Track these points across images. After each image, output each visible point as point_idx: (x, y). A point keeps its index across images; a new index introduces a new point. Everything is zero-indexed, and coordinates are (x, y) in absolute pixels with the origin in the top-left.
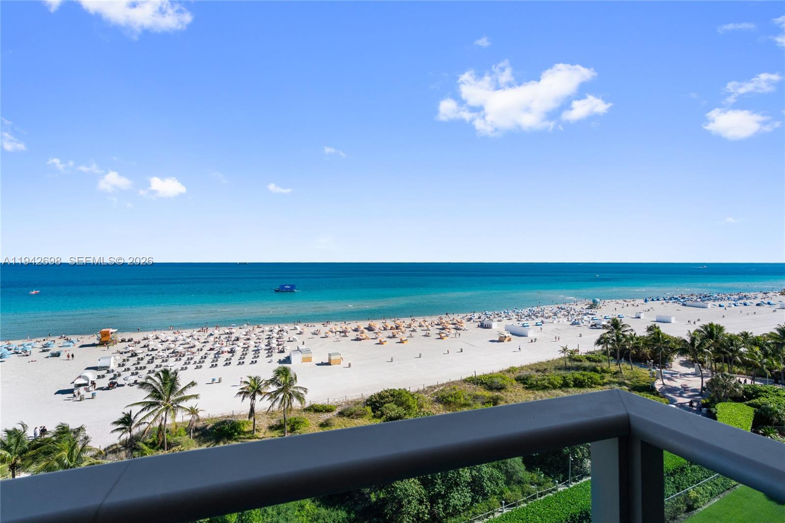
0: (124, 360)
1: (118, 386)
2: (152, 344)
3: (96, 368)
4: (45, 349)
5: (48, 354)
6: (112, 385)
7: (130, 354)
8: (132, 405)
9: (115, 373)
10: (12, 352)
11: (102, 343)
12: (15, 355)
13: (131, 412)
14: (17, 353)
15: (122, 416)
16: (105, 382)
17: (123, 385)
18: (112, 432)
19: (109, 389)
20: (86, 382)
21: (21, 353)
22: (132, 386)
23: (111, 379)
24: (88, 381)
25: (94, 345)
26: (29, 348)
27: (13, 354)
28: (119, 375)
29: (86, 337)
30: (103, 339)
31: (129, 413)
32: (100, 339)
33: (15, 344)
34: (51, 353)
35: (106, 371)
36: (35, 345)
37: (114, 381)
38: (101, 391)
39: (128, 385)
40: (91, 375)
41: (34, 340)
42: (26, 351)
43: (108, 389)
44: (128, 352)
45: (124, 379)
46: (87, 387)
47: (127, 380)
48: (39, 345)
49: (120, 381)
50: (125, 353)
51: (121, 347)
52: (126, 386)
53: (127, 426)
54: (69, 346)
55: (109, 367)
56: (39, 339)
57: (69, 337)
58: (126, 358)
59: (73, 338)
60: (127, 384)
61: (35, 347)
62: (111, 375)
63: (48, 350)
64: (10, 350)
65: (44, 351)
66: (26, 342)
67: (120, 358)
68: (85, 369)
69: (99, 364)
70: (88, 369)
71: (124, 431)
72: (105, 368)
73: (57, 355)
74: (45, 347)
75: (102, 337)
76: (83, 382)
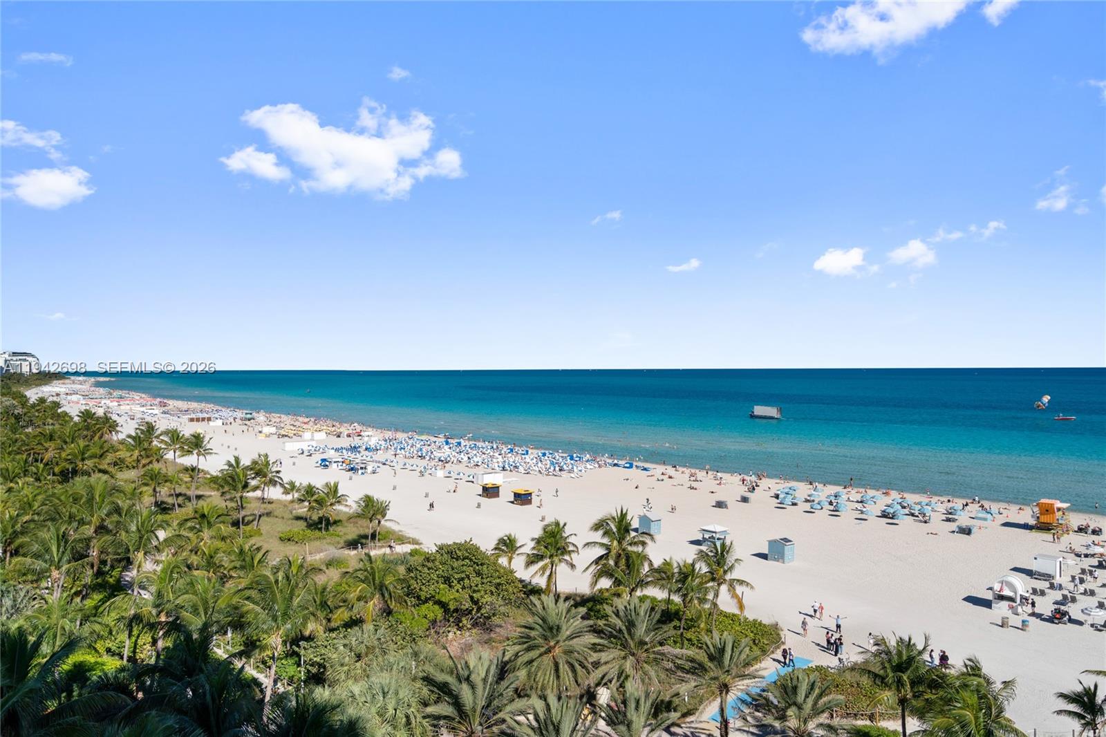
0: (1083, 571)
1: (1071, 621)
3: (1029, 573)
4: (950, 516)
5: (953, 526)
6: (1058, 616)
7: (1095, 562)
8: (1099, 673)
9: (1066, 592)
10: (906, 511)
11: (1043, 527)
12: (910, 517)
13: (1096, 686)
14: (913, 515)
15: (1079, 689)
16: (1046, 606)
17: (1080, 623)
18: (1060, 712)
19: (1053, 622)
20: (1011, 594)
21: (917, 516)
22: (1101, 630)
23: (1056, 603)
24: (1016, 593)
25: (1026, 527)
26: (928, 510)
27: (906, 515)
28: (1074, 600)
29: (1014, 508)
30: (1044, 519)
31: (1092, 688)
32: (1038, 517)
33: (911, 498)
34: (958, 526)
35: (1047, 584)
36: (937, 506)
37: (1062, 608)
38: (1038, 620)
39: (1092, 625)
40: (1022, 585)
41: (935, 499)
42: (925, 514)
43: (1051, 620)
44: (1093, 556)
45: (1082, 611)
46: (1014, 604)
47: (1089, 615)
48: (942, 508)
49: (1074, 610)
50: (1086, 556)
51: (1079, 541)
52: (1087, 627)
53: (1089, 714)
54: (985, 519)
55: (1049, 576)
56: (942, 499)
57: (986, 504)
58: (1087, 568)
59: (995, 507)
60: (1089, 623)
61: (936, 511)
62: (1058, 596)
63: (954, 520)
64: (904, 507)
65: (948, 520)
66: (924, 499)
67: (1074, 565)
68: (1011, 570)
69: (1035, 566)
70: (1016, 569)
71: (1083, 722)
72: (1047, 577)
73: (967, 531)
74: (950, 513)
75: (1041, 514)
76: (1007, 592)
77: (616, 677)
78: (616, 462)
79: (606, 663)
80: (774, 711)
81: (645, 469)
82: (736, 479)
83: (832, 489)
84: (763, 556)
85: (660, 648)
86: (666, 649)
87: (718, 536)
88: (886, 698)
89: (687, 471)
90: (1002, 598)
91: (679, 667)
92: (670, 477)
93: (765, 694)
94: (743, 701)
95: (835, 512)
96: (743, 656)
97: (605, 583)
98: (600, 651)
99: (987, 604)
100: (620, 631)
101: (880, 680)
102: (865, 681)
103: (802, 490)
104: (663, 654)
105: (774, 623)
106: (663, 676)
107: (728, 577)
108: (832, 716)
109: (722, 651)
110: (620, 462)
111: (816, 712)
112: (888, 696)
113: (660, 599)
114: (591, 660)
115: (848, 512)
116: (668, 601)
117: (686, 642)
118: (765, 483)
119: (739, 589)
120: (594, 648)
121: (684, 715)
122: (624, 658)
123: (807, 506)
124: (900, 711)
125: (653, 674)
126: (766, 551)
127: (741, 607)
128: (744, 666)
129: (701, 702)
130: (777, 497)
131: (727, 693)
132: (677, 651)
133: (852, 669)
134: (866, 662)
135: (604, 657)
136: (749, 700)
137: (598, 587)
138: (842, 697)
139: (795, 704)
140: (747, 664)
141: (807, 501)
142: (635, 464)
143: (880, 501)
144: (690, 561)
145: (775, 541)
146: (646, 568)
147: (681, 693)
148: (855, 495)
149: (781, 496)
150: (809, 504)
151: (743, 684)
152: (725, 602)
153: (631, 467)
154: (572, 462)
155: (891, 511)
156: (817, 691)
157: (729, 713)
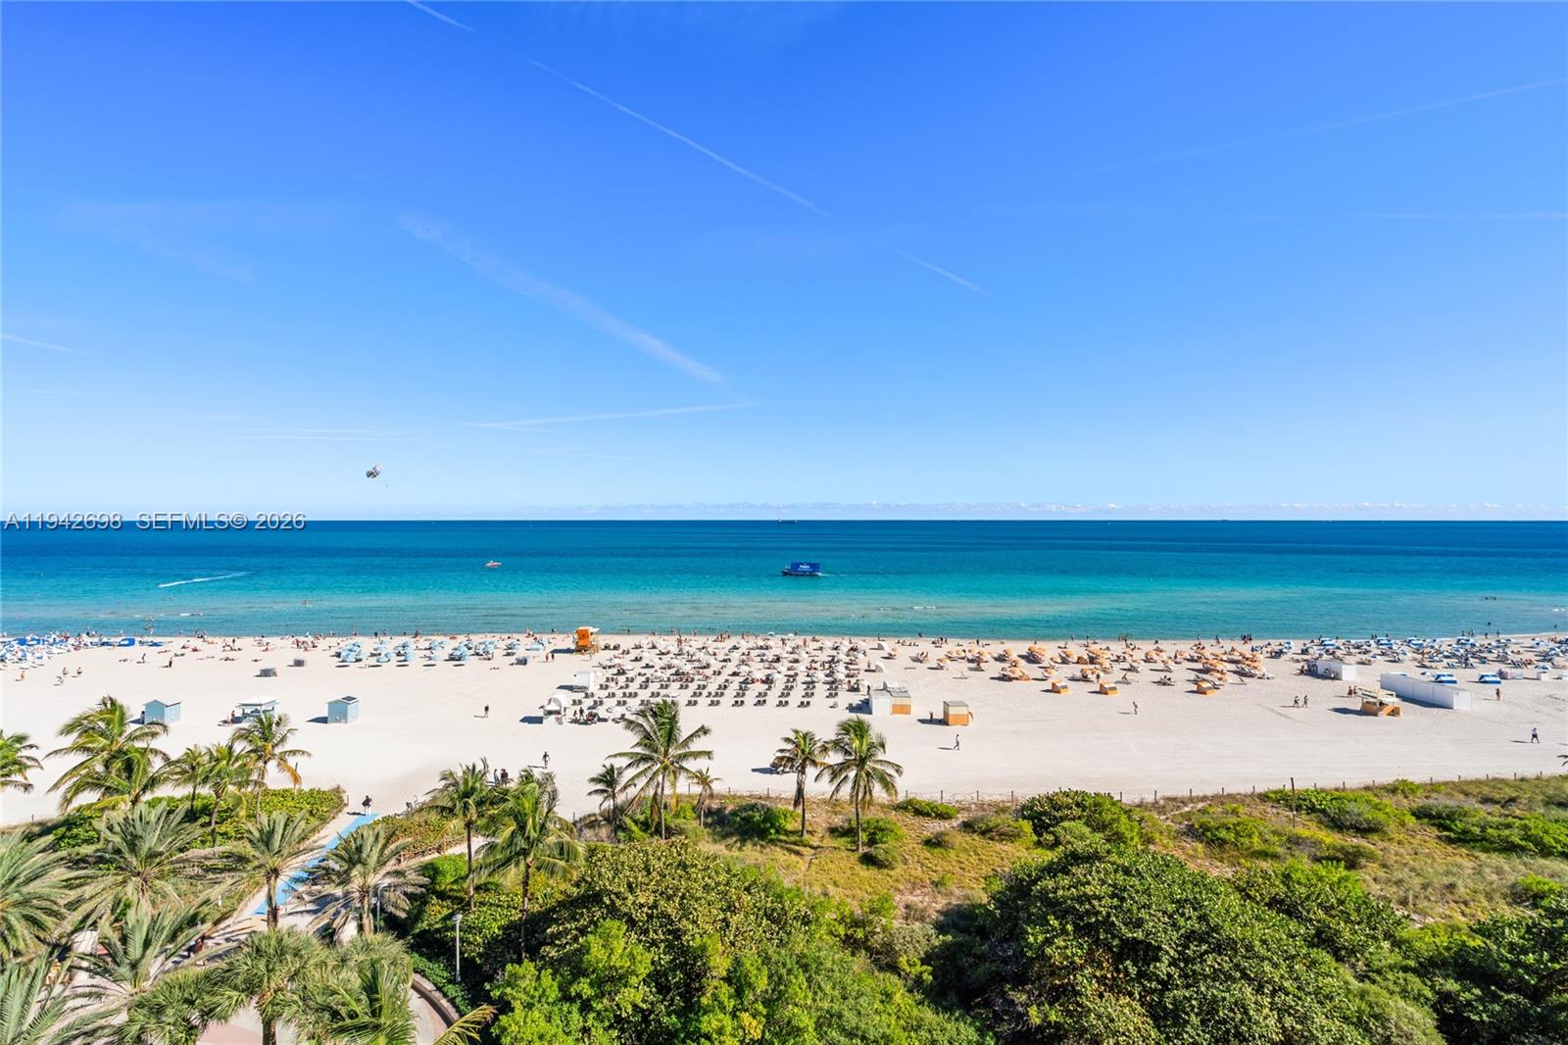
0: (608, 680)
1: (600, 720)
2: (649, 656)
3: (570, 688)
4: (510, 651)
5: (513, 659)
6: (592, 718)
7: (615, 671)
8: (615, 756)
9: (595, 698)
10: (472, 652)
11: (580, 649)
12: (476, 656)
13: (614, 766)
14: (478, 654)
15: (602, 771)
16: (582, 712)
17: (605, 720)
18: (590, 794)
19: (587, 724)
20: (557, 708)
21: (482, 655)
22: (618, 722)
23: (590, 708)
24: (561, 707)
25: (568, 651)
26: (491, 649)
27: (472, 655)
28: (601, 703)
29: (560, 637)
30: (581, 643)
31: (612, 768)
32: (577, 642)
33: (476, 639)
34: (516, 659)
35: (583, 695)
36: (497, 642)
37: (594, 711)
38: (577, 725)
39: (613, 720)
40: (565, 698)
41: (498, 636)
42: (488, 652)
43: (585, 723)
44: (614, 666)
45: (607, 710)
46: (559, 716)
47: (611, 712)
48: (503, 645)
49: (601, 712)
50: (610, 667)
51: (603, 657)
52: (610, 722)
53: (610, 788)
54: (538, 649)
55: (585, 688)
56: (503, 636)
57: (538, 636)
58: (611, 676)
59: (545, 638)
60: (611, 718)
61: (498, 648)
62: (589, 702)
63: (513, 654)
64: (470, 649)
65: (508, 654)
66: (488, 638)
67: (602, 676)
68: (557, 688)
69: (574, 682)
70: (561, 687)
71: (606, 795)
72: (582, 689)
73: (523, 662)
74: (510, 649)
75: (579, 639)
76: (553, 707)
77: (109, 911)
78: (105, 640)
79: (91, 898)
80: (334, 877)
81: (155, 645)
82: (289, 641)
83: (400, 640)
84: (324, 720)
85: (182, 855)
86: (189, 854)
87: (263, 708)
88: (452, 826)
89: (219, 641)
90: (550, 713)
91: (208, 870)
92: (195, 650)
93: (323, 864)
94: (297, 880)
95: (403, 664)
96: (298, 832)
97: (89, 797)
98: (78, 886)
99: (539, 720)
100: (118, 851)
101: (448, 812)
102: (434, 817)
103: (367, 644)
104: (187, 860)
105: (335, 786)
106: (184, 887)
107: (278, 750)
108: (399, 861)
109: (272, 832)
110: (112, 640)
111: (381, 863)
112: (456, 824)
113: (179, 797)
114: (62, 902)
115: (416, 659)
116: (194, 797)
117: (219, 838)
118: (323, 643)
119: (291, 761)
120: (69, 884)
121: (216, 923)
122: (124, 882)
123: (373, 661)
124: (466, 835)
125: (169, 888)
126: (325, 714)
127: (296, 779)
128: (299, 842)
129: (240, 899)
130: (338, 655)
131: (277, 877)
132: (207, 851)
133: (421, 810)
134: (434, 799)
135: (88, 890)
136: (305, 875)
137: (77, 803)
138: (410, 839)
139: (360, 861)
140: (303, 839)
141: (373, 655)
142: (137, 639)
143: (449, 645)
144: (224, 743)
145: (336, 702)
146: (157, 763)
147: (212, 898)
148: (423, 643)
149: (343, 654)
150: (375, 658)
151: (296, 862)
152: (275, 778)
153: (132, 643)
154: (24, 647)
155: (458, 653)
156: (382, 841)
157: (279, 898)
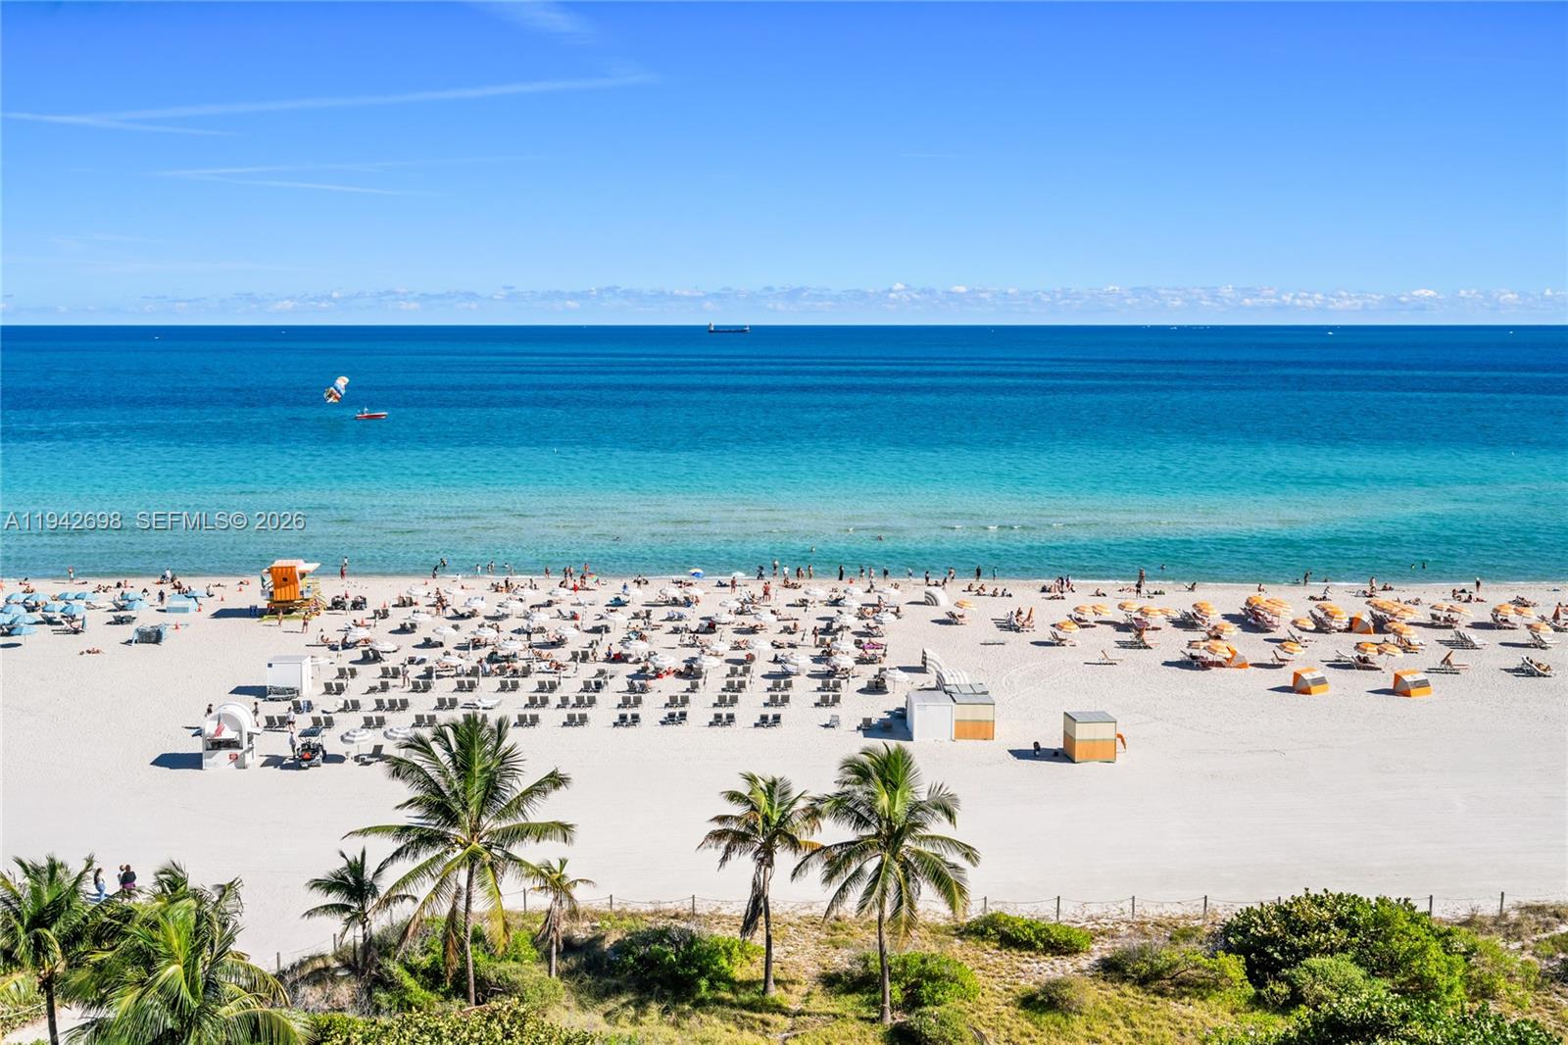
0: (342, 673)
1: (327, 759)
2: (429, 624)
3: (261, 692)
4: (122, 614)
5: (129, 631)
6: (308, 756)
7: (357, 654)
8: (364, 832)
9: (316, 713)
10: (37, 616)
11: (280, 608)
12: (46, 625)
13: (363, 855)
14: (50, 621)
15: (341, 865)
17: (339, 759)
18: (313, 914)
19: (300, 768)
20: (233, 735)
21: (60, 623)
22: (368, 764)
24: (241, 732)
25: (253, 613)
26: (79, 608)
27: (37, 623)
28: (329, 723)
29: (232, 582)
30: (281, 594)
31: (359, 859)
32: (272, 594)
33: (45, 590)
34: (137, 630)
36: (94, 598)
37: (313, 740)
38: (278, 770)
39: (357, 759)
41: (94, 583)
42: (73, 617)
43: (296, 765)
44: (354, 645)
45: (342, 738)
46: (239, 752)
47: (352, 742)
48: (105, 601)
49: (330, 741)
50: (346, 647)
51: (331, 625)
52: (349, 762)
53: (355, 901)
54: (185, 610)
55: (293, 691)
56: (105, 582)
57: (185, 582)
58: (347, 666)
59: (197, 585)
60: (353, 754)
61: (94, 608)
62: (304, 721)
63: (129, 620)
64: (31, 610)
65: (119, 621)
66: (71, 588)
67: (330, 664)
68: (232, 693)
69: (268, 680)
70: (240, 691)
71: (347, 915)
72: (289, 693)
73: (153, 637)
74: (122, 608)
75: (276, 586)
76: (228, 734)
88: (13, 987)
90: (217, 745)
99: (194, 761)
112: (18, 982)
124: (43, 1004)
